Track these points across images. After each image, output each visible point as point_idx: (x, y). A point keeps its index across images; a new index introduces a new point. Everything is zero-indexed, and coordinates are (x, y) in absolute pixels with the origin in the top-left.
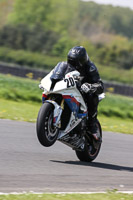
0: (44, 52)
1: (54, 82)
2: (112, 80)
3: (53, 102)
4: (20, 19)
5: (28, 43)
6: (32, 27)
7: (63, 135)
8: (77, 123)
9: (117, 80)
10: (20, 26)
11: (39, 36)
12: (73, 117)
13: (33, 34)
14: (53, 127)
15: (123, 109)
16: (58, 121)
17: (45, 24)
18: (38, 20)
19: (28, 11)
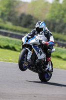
0: (63, 33)
4: (52, 17)
5: (55, 29)
6: (57, 21)
10: (52, 20)
11: (61, 25)
13: (58, 24)
17: (64, 19)
18: (61, 18)
19: (56, 13)
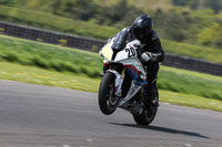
1: (115, 51)
2: (66, 31)
3: (115, 72)
7: (123, 102)
8: (137, 91)
9: (71, 31)
12: (133, 85)
14: (114, 96)
15: (76, 63)
16: (119, 90)
